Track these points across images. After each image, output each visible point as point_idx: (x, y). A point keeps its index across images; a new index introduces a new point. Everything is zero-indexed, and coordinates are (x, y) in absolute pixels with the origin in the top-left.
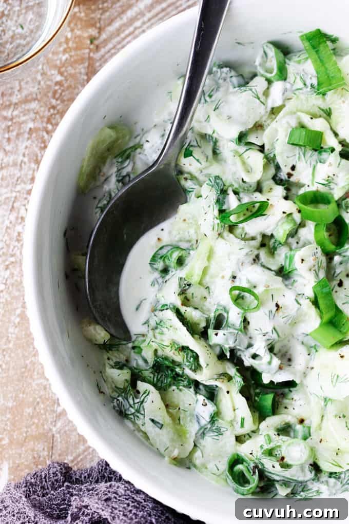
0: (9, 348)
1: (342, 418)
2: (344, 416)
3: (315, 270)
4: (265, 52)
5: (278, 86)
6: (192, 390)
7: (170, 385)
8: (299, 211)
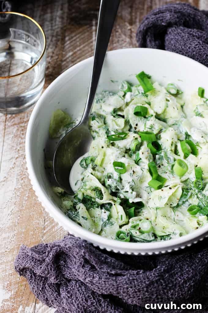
0: (23, 209)
1: (165, 217)
2: (165, 216)
3: (148, 159)
4: (123, 86)
5: (128, 95)
6: (99, 208)
7: (90, 208)
8: (140, 137)
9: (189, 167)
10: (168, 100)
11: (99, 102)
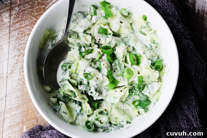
0: (24, 94)
2: (117, 108)
3: (107, 68)
4: (90, 8)
5: (94, 17)
6: (74, 103)
7: (68, 102)
8: (102, 51)
9: (134, 73)
10: (121, 22)
11: (74, 22)
